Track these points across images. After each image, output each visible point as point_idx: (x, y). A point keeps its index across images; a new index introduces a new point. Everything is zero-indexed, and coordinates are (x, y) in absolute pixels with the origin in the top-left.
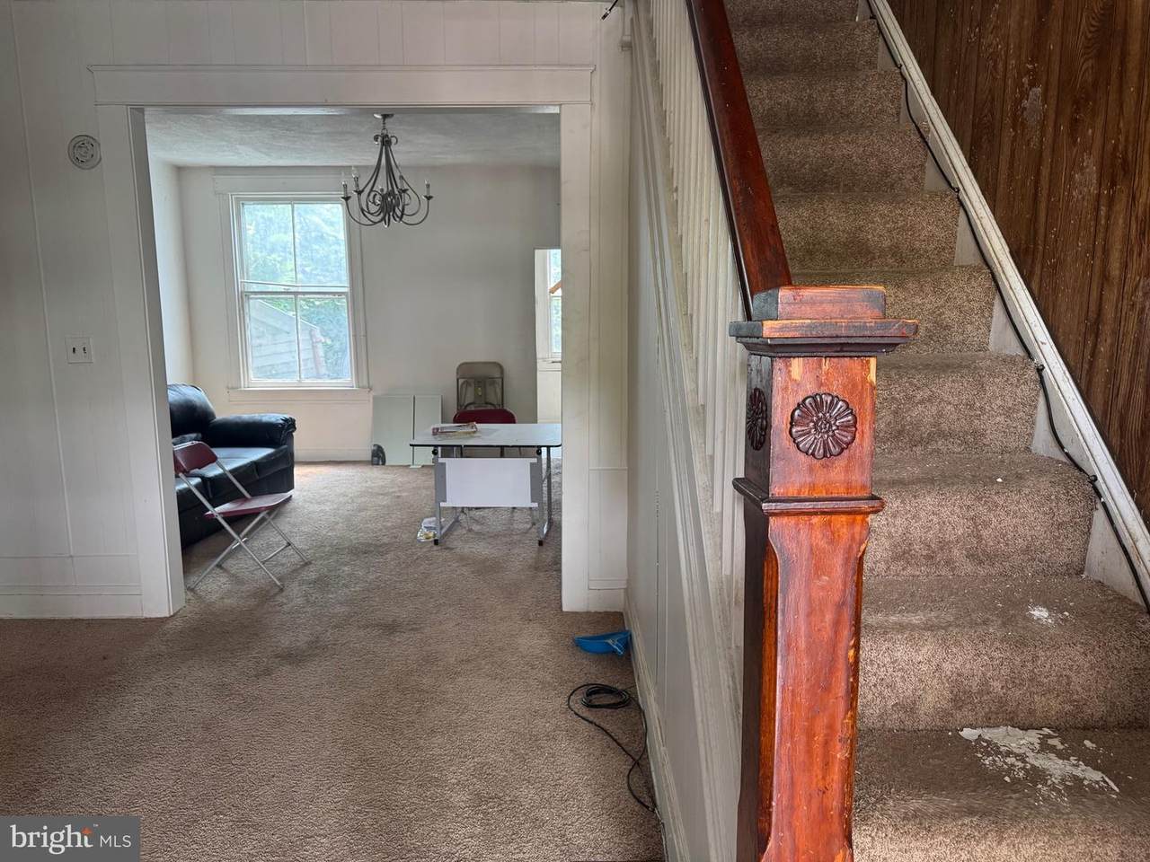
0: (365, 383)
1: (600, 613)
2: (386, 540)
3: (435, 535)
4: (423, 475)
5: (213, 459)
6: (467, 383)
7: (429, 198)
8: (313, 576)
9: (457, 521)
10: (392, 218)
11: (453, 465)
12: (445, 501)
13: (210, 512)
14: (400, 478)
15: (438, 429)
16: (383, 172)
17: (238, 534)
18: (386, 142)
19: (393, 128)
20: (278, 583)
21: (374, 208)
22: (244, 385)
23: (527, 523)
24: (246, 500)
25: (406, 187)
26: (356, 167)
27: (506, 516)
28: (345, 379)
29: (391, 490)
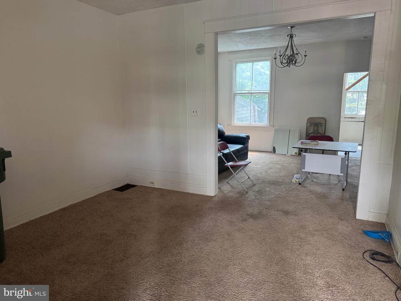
0: (272, 125)
1: (374, 222)
2: (280, 180)
3: (299, 181)
4: (292, 158)
5: (227, 148)
6: (311, 125)
7: (305, 56)
8: (257, 189)
9: (307, 177)
10: (291, 64)
11: (308, 156)
12: (304, 169)
13: (226, 165)
14: (283, 159)
15: (303, 142)
16: (289, 48)
17: (235, 173)
18: (291, 37)
19: (294, 31)
20: (246, 190)
21: (284, 61)
22: (233, 124)
23: (336, 181)
24: (236, 162)
25: (298, 53)
26: (280, 47)
27: (327, 177)
28: (265, 122)
29: (280, 163)
